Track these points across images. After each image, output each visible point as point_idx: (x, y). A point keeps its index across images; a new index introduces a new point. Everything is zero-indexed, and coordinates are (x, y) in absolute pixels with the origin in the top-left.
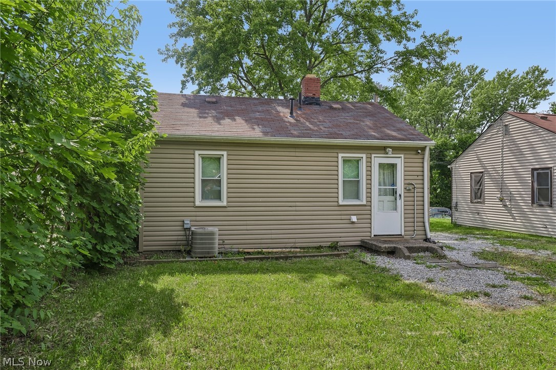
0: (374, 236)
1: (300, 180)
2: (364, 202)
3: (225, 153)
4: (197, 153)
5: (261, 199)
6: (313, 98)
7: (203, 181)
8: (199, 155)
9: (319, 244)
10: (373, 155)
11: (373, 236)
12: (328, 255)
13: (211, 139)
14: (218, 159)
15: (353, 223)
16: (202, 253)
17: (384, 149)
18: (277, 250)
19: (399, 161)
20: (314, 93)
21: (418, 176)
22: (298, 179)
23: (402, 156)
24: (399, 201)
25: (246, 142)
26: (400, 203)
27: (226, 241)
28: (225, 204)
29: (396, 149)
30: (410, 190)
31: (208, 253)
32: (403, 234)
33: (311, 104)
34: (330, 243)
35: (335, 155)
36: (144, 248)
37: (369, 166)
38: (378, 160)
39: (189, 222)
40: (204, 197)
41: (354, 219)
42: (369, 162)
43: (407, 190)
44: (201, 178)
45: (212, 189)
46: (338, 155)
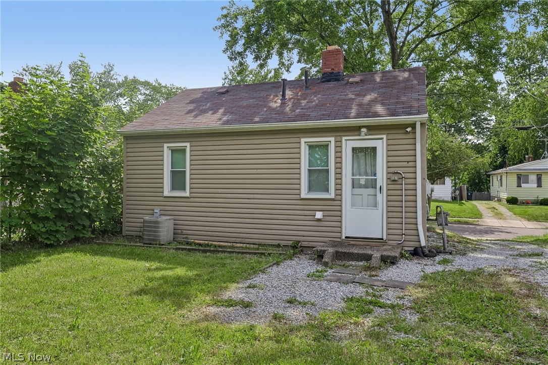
0: (346, 237)
1: (258, 170)
2: (333, 196)
3: (188, 145)
4: (166, 145)
5: (220, 191)
7: (172, 172)
8: (167, 147)
9: (278, 242)
10: (344, 138)
11: (344, 238)
13: (173, 132)
14: (183, 151)
15: (319, 220)
17: (356, 129)
18: (226, 244)
19: (380, 144)
21: (408, 162)
22: (257, 169)
23: (384, 136)
24: (379, 196)
26: (382, 198)
27: (184, 231)
28: (187, 194)
29: (372, 129)
30: (394, 181)
32: (385, 238)
34: (291, 242)
35: (297, 140)
36: (127, 232)
37: (339, 152)
38: (349, 144)
39: (157, 211)
40: (174, 188)
41: (319, 215)
42: (339, 147)
43: (392, 182)
44: (170, 169)
45: (178, 180)
46: (300, 141)
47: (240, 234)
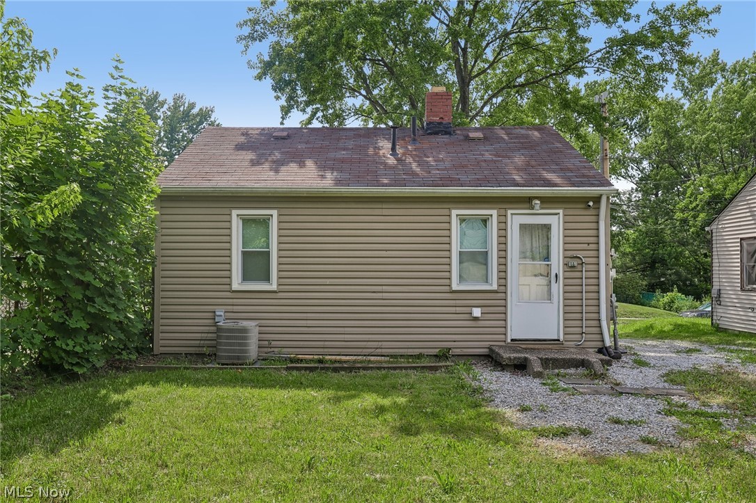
0: (512, 340)
1: (388, 252)
2: (495, 287)
3: (275, 213)
4: (235, 213)
5: (328, 281)
6: (440, 123)
7: (244, 253)
8: (238, 215)
9: (421, 351)
10: (510, 212)
11: (509, 341)
12: (418, 367)
13: (252, 192)
14: (264, 222)
15: (476, 319)
16: (229, 358)
17: (527, 201)
18: (348, 358)
19: (555, 220)
20: (441, 116)
21: (588, 244)
22: (386, 250)
23: (561, 211)
24: (554, 286)
25: (305, 195)
26: (557, 289)
27: (273, 343)
28: (274, 287)
29: (547, 201)
30: (574, 267)
31: (238, 358)
32: (561, 338)
33: (436, 133)
34: (438, 350)
35: (446, 212)
36: (161, 349)
37: (503, 231)
38: (517, 218)
39: (222, 314)
40: (246, 277)
41: (477, 312)
42: (503, 225)
43: (569, 268)
44: (241, 249)
45: (256, 265)
46: (450, 212)
47: (369, 343)
